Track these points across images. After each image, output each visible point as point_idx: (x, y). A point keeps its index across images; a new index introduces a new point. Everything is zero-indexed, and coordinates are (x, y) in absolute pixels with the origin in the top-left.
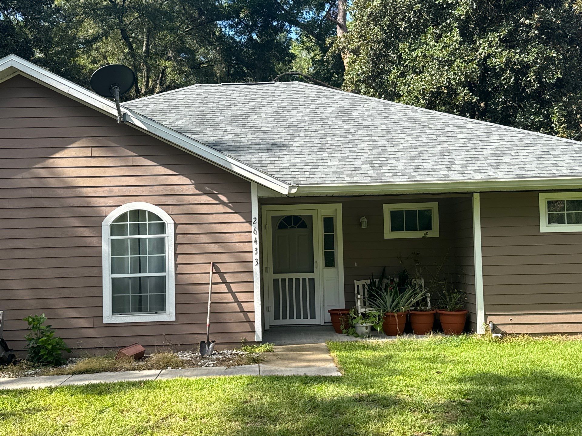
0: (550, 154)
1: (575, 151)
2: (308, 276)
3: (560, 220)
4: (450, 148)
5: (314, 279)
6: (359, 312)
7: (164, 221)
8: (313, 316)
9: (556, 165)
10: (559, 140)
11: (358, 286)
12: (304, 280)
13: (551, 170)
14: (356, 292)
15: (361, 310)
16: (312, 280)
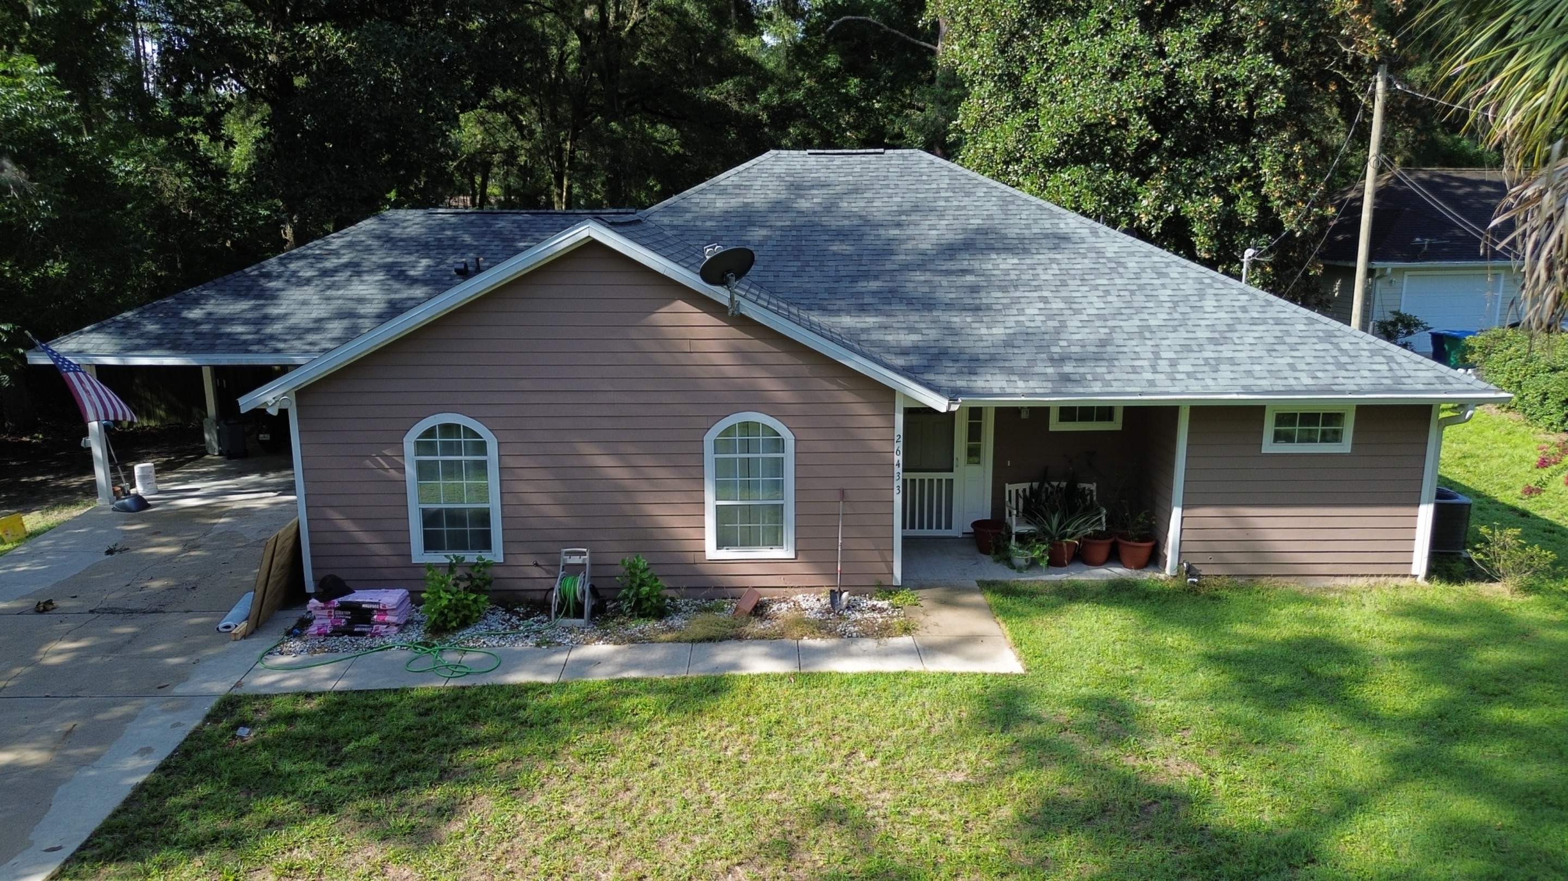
0: (1285, 343)
1: (1318, 337)
2: (945, 476)
3: (1288, 438)
4: (1153, 322)
5: (952, 480)
6: (1014, 532)
7: (783, 436)
8: (949, 526)
9: (1293, 367)
10: (1295, 312)
11: (1010, 492)
12: (940, 481)
13: (1286, 378)
14: (1007, 499)
15: (1016, 529)
16: (950, 482)
